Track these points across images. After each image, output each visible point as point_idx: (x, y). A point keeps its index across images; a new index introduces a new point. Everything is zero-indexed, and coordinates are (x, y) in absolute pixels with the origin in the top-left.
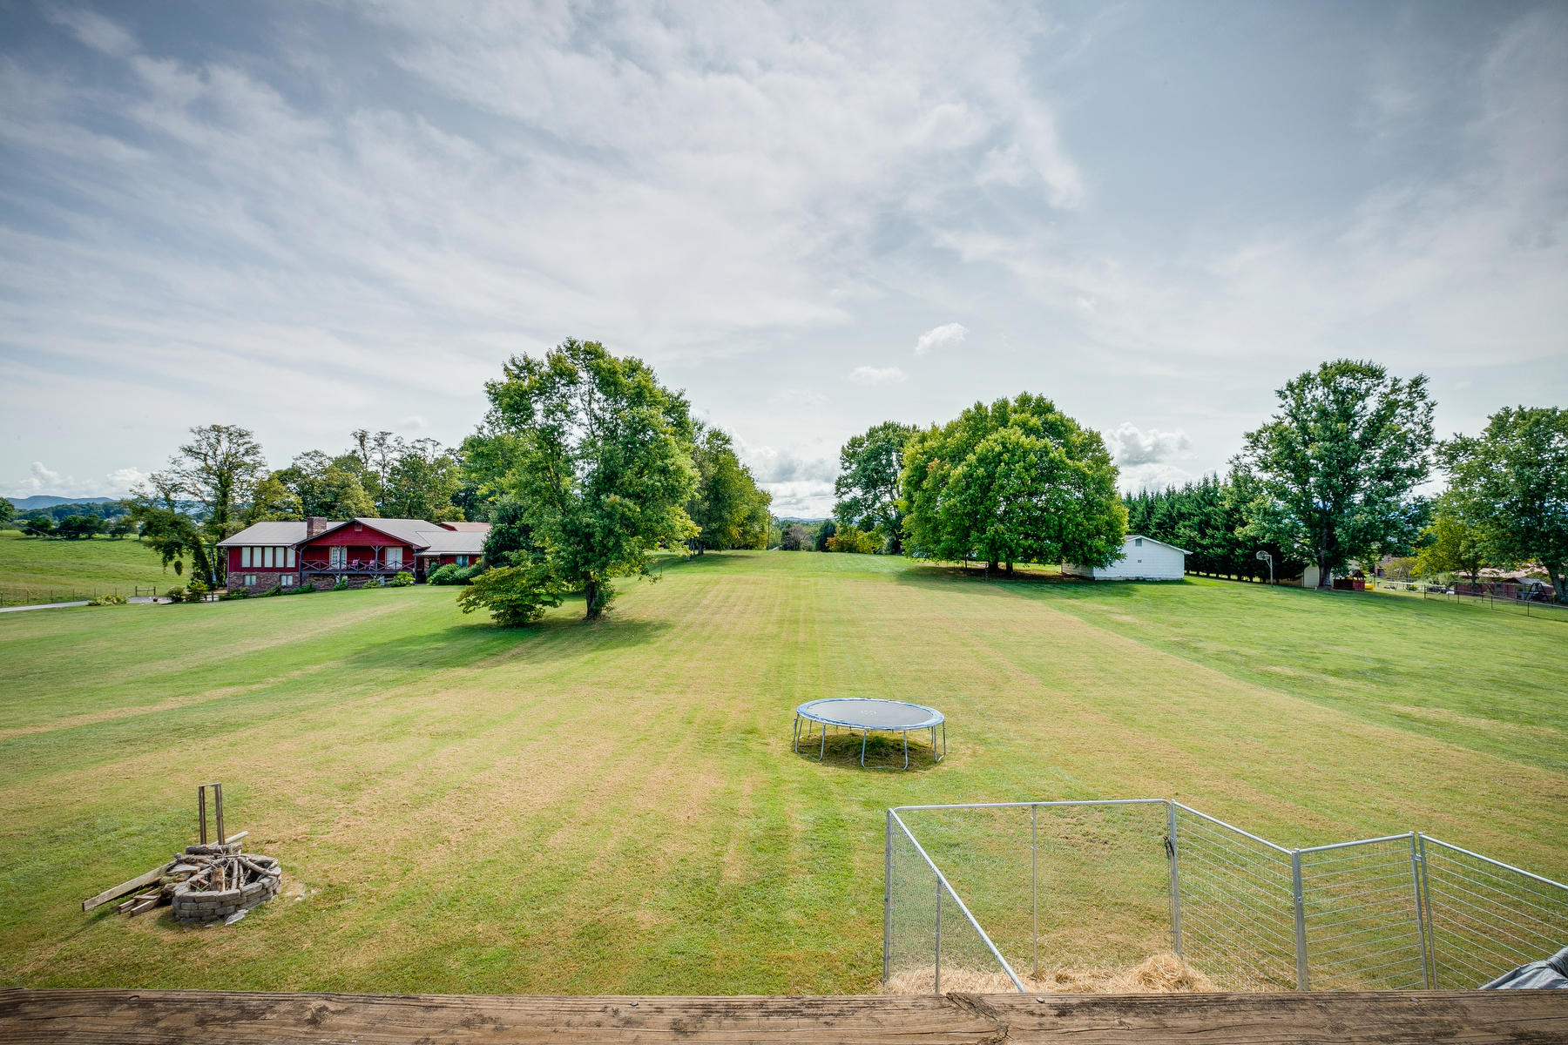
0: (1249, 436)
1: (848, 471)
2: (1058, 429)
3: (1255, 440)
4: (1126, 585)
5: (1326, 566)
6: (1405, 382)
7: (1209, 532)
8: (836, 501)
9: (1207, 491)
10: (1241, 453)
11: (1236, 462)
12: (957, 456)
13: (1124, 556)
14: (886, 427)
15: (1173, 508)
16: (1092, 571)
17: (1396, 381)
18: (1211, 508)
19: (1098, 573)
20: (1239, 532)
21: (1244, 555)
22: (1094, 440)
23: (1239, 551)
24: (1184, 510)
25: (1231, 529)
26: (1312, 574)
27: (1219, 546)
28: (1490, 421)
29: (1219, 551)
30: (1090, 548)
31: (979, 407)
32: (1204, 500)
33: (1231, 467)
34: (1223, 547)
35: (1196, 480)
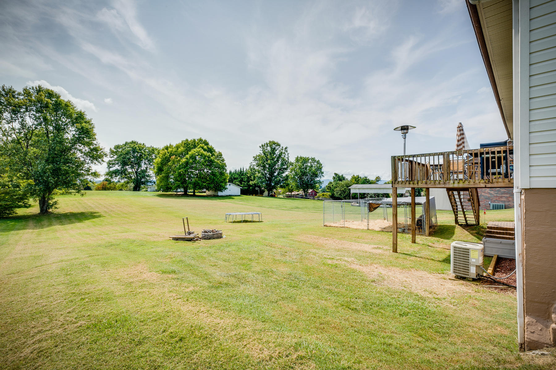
0: (254, 157)
1: (113, 158)
2: (211, 150)
3: (255, 159)
4: (229, 197)
5: (269, 191)
6: (284, 148)
7: (243, 183)
8: (107, 170)
9: (241, 172)
10: (252, 162)
11: (251, 164)
12: (182, 155)
13: (227, 188)
14: (133, 142)
15: (232, 176)
16: (218, 193)
17: (283, 147)
18: (243, 176)
19: (220, 194)
20: (251, 183)
21: (252, 189)
22: (220, 155)
23: (251, 188)
24: (235, 177)
25: (249, 182)
26: (266, 193)
27: (246, 186)
28: (295, 159)
29: (246, 188)
30: (221, 186)
31: (187, 140)
32: (241, 174)
33: (250, 165)
34: (247, 187)
35: (238, 169)
